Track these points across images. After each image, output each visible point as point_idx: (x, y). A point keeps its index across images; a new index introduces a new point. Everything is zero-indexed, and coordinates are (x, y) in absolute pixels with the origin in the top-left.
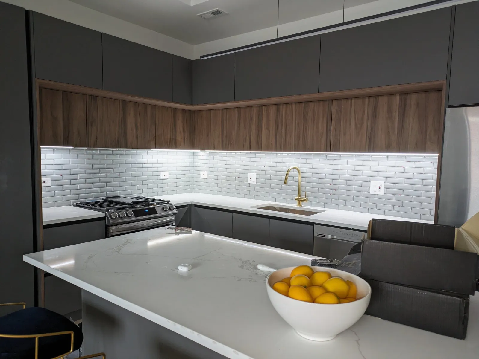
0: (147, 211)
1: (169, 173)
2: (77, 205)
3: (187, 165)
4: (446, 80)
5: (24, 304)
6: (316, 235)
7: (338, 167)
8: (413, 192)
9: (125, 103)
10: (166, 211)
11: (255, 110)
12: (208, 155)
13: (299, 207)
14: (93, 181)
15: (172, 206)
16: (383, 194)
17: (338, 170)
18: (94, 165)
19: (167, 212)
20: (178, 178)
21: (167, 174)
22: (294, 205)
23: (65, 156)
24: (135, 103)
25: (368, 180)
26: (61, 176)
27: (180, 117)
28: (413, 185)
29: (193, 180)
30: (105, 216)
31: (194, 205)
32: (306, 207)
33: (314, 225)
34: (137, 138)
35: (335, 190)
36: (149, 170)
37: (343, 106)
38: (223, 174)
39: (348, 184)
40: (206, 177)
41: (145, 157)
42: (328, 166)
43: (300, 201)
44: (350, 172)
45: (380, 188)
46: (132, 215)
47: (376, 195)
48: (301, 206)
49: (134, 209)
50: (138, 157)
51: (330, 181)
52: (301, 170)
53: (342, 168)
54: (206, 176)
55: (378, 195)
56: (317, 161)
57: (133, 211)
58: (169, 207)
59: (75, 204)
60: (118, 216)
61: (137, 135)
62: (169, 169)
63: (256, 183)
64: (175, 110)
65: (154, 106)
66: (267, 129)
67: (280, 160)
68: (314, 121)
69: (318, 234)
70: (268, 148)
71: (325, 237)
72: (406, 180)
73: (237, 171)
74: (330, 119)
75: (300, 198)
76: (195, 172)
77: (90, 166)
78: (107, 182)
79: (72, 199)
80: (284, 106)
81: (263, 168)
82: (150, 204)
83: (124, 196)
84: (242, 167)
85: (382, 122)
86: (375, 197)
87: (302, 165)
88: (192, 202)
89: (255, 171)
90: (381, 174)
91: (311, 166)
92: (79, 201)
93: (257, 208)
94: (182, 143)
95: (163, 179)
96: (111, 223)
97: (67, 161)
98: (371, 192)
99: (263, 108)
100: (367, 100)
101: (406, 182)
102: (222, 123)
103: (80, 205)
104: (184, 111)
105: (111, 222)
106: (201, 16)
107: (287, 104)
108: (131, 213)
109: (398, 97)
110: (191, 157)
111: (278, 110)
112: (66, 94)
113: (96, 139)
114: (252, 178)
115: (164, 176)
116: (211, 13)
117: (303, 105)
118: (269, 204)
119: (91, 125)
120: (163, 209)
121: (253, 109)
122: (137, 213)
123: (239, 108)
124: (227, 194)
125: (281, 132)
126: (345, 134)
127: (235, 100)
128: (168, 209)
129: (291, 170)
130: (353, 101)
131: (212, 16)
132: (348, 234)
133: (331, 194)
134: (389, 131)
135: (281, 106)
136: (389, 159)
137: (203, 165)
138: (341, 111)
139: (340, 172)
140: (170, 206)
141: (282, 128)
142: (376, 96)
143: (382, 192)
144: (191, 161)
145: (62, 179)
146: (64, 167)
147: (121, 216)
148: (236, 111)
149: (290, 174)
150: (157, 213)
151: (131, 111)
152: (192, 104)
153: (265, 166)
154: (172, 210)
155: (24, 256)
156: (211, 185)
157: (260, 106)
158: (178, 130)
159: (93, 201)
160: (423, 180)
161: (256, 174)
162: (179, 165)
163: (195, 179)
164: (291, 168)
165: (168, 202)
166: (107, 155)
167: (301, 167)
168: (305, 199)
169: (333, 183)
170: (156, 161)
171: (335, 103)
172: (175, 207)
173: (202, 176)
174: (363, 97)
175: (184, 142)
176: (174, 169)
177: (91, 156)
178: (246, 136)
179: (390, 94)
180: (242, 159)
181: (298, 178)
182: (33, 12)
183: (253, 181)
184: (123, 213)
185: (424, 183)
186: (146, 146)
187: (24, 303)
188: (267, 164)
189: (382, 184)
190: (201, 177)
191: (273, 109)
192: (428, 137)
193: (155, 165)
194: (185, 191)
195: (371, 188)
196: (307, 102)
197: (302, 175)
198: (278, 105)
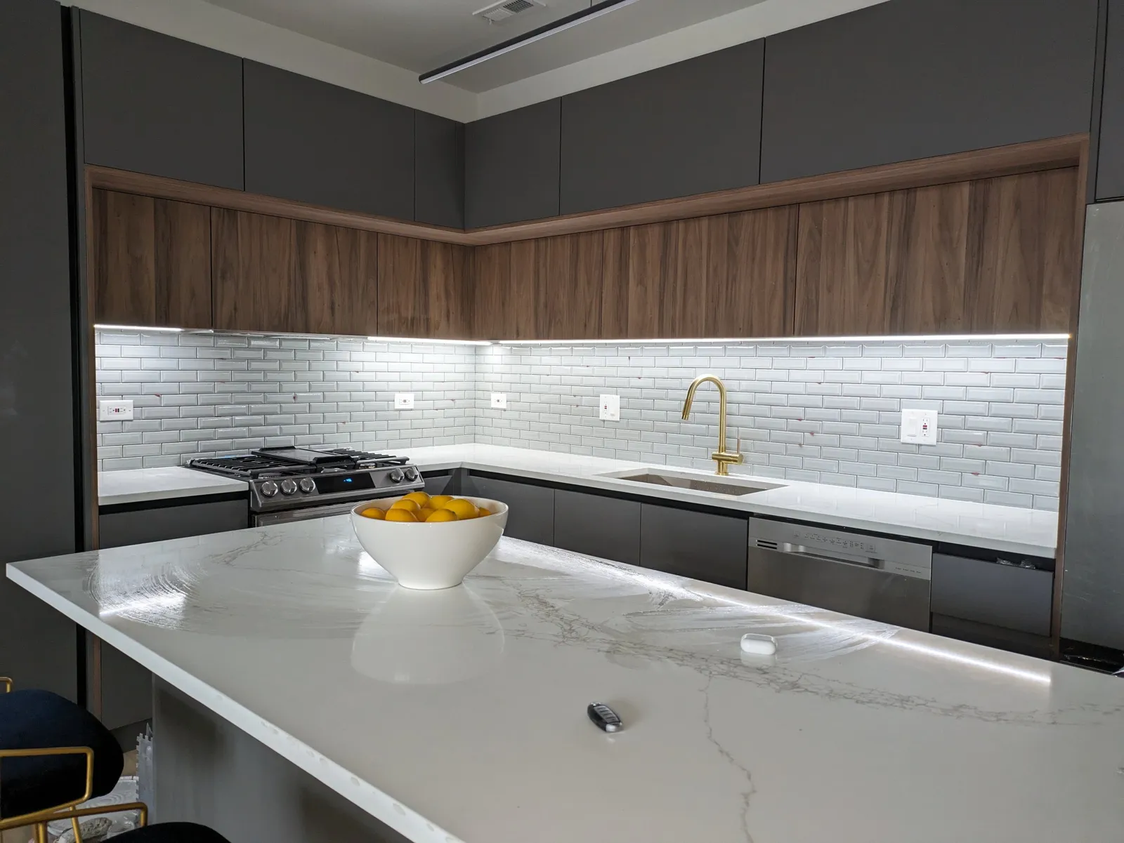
0: (349, 480)
1: (415, 396)
2: (194, 464)
3: (461, 377)
4: (1089, 133)
5: (8, 681)
6: (753, 542)
7: (818, 376)
8: (1012, 438)
9: (303, 225)
10: (398, 482)
11: (612, 239)
12: (509, 353)
13: (721, 476)
14: (232, 411)
15: (411, 470)
16: (935, 443)
17: (820, 383)
18: (236, 374)
19: (398, 484)
20: (436, 407)
21: (410, 397)
22: (709, 472)
23: (166, 351)
24: (330, 228)
25: (896, 408)
26: (158, 397)
27: (437, 261)
28: (1013, 418)
29: (474, 415)
30: (248, 489)
31: (468, 469)
32: (737, 476)
33: (748, 519)
34: (332, 309)
35: (812, 433)
36: (366, 389)
37: (825, 219)
38: (544, 398)
39: (844, 418)
40: (505, 407)
41: (355, 356)
42: (795, 375)
43: (723, 462)
44: (848, 389)
45: (925, 427)
46: (311, 488)
47: (916, 444)
48: (726, 473)
49: (317, 475)
50: (339, 355)
51: (799, 412)
52: (726, 384)
53: (827, 379)
54: (503, 405)
55: (921, 445)
56: (766, 362)
57: (315, 480)
58: (405, 474)
59: (189, 462)
60: (277, 491)
61: (333, 304)
62: (416, 386)
63: (619, 420)
64: (425, 243)
65: (373, 235)
66: (641, 282)
67: (676, 361)
68: (753, 259)
69: (759, 541)
70: (643, 331)
71: (776, 548)
72: (993, 406)
73: (575, 390)
74: (792, 251)
75: (722, 453)
76: (479, 394)
77: (227, 375)
78: (265, 414)
79: (180, 451)
80: (681, 225)
81: (635, 382)
82: (359, 464)
83: (307, 447)
84: (586, 380)
85: (924, 255)
86: (914, 450)
87: (729, 373)
88: (462, 463)
89: (614, 389)
90: (928, 391)
91: (750, 374)
92: (197, 456)
93: (621, 477)
94: (443, 323)
95: (400, 410)
96: (261, 506)
97: (172, 364)
98: (905, 438)
99: (632, 231)
100: (886, 199)
101: (993, 412)
102: (537, 273)
103: (198, 464)
104: (446, 245)
105: (260, 503)
106: (482, 15)
107: (687, 219)
108: (309, 483)
109: (966, 189)
110: (469, 359)
111: (666, 238)
112: (164, 204)
113: (233, 311)
114: (610, 406)
115: (403, 403)
116: (506, 7)
117: (726, 219)
118: (649, 469)
119: (223, 277)
120: (390, 476)
121: (606, 235)
122: (326, 485)
123: (575, 235)
124: (550, 446)
125: (675, 289)
126: (829, 290)
127: (559, 214)
128: (402, 477)
129: (698, 385)
130: (851, 203)
131: (508, 13)
132: (833, 542)
133: (800, 445)
134: (943, 278)
135: (674, 226)
136: (950, 353)
137: (498, 377)
138: (820, 233)
139: (825, 388)
140: (406, 470)
141: (675, 282)
142: (909, 188)
143: (931, 438)
144: (471, 368)
145: (159, 404)
146: (165, 375)
147: (285, 490)
148: (567, 241)
149: (698, 394)
150: (374, 487)
151: (318, 245)
152: (464, 228)
153: (640, 378)
154: (413, 480)
155: (8, 566)
156: (514, 424)
157: (623, 228)
158: (433, 292)
159: (230, 457)
160: (1038, 404)
161: (619, 396)
162: (440, 377)
163: (479, 412)
164: (700, 378)
165: (403, 461)
166: (266, 349)
167: (727, 376)
168: (736, 457)
169: (807, 417)
170: (383, 366)
171: (805, 211)
172: (418, 473)
173: (494, 404)
174: (876, 192)
175: (448, 320)
176: (429, 386)
177: (229, 352)
178: (591, 302)
179: (947, 182)
180: (587, 360)
181: (719, 404)
182: (80, 11)
183: (613, 415)
184: (291, 484)
185: (1042, 414)
186: (356, 329)
187: (10, 679)
188: (646, 372)
189: (931, 417)
190: (493, 406)
191: (654, 234)
192: (1045, 291)
193: (380, 376)
194: (454, 439)
195: (902, 427)
196: (734, 213)
197: (729, 396)
198: (666, 222)
